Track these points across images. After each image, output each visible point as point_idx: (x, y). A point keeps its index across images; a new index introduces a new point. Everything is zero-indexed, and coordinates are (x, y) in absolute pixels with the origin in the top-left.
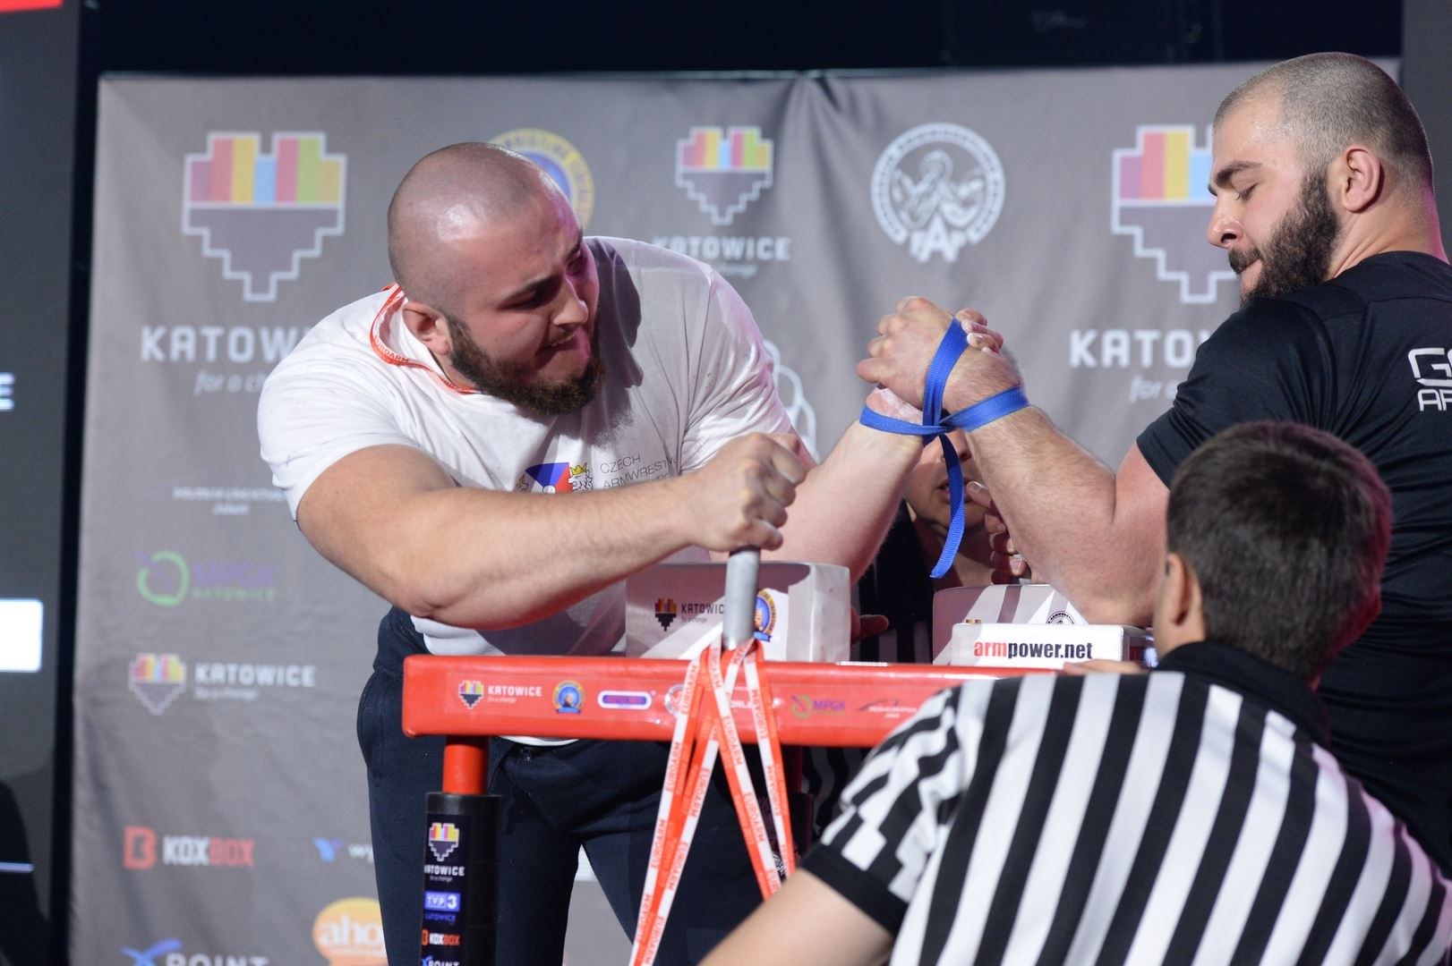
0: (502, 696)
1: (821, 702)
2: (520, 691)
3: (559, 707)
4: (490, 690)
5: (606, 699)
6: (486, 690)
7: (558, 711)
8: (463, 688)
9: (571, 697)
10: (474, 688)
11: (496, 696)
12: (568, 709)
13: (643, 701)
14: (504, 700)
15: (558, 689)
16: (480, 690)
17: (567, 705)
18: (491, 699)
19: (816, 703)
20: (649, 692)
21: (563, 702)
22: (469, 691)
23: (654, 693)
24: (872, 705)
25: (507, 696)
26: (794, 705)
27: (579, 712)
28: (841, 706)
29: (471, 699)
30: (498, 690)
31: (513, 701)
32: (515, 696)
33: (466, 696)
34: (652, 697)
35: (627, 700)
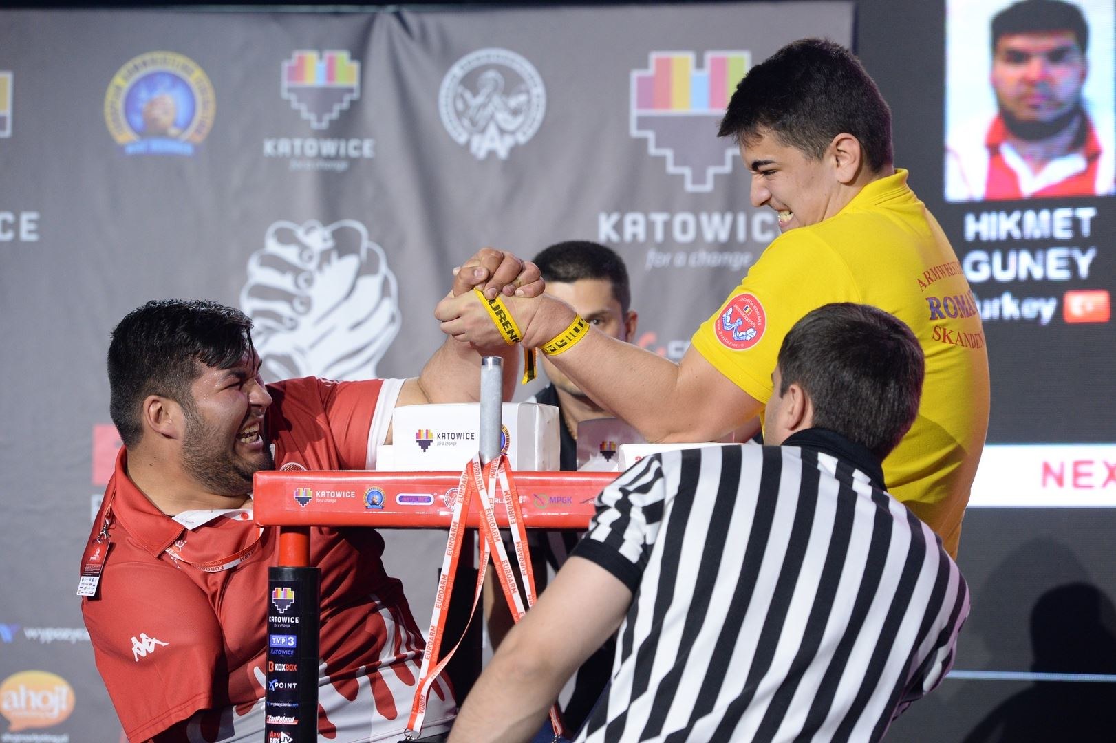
0: (326, 498)
1: (555, 498)
2: (339, 494)
3: (368, 504)
4: (318, 494)
5: (401, 499)
6: (314, 494)
7: (367, 507)
8: (297, 493)
9: (376, 498)
10: (306, 493)
11: (321, 498)
12: (374, 506)
13: (429, 499)
14: (329, 501)
15: (367, 492)
16: (310, 494)
17: (373, 503)
18: (318, 500)
19: (551, 498)
20: (433, 495)
21: (371, 502)
22: (302, 495)
23: (435, 494)
24: (590, 499)
25: (330, 498)
26: (536, 500)
27: (383, 507)
28: (569, 500)
29: (304, 500)
30: (323, 494)
31: (334, 501)
32: (335, 498)
33: (299, 499)
34: (435, 497)
35: (417, 499)
